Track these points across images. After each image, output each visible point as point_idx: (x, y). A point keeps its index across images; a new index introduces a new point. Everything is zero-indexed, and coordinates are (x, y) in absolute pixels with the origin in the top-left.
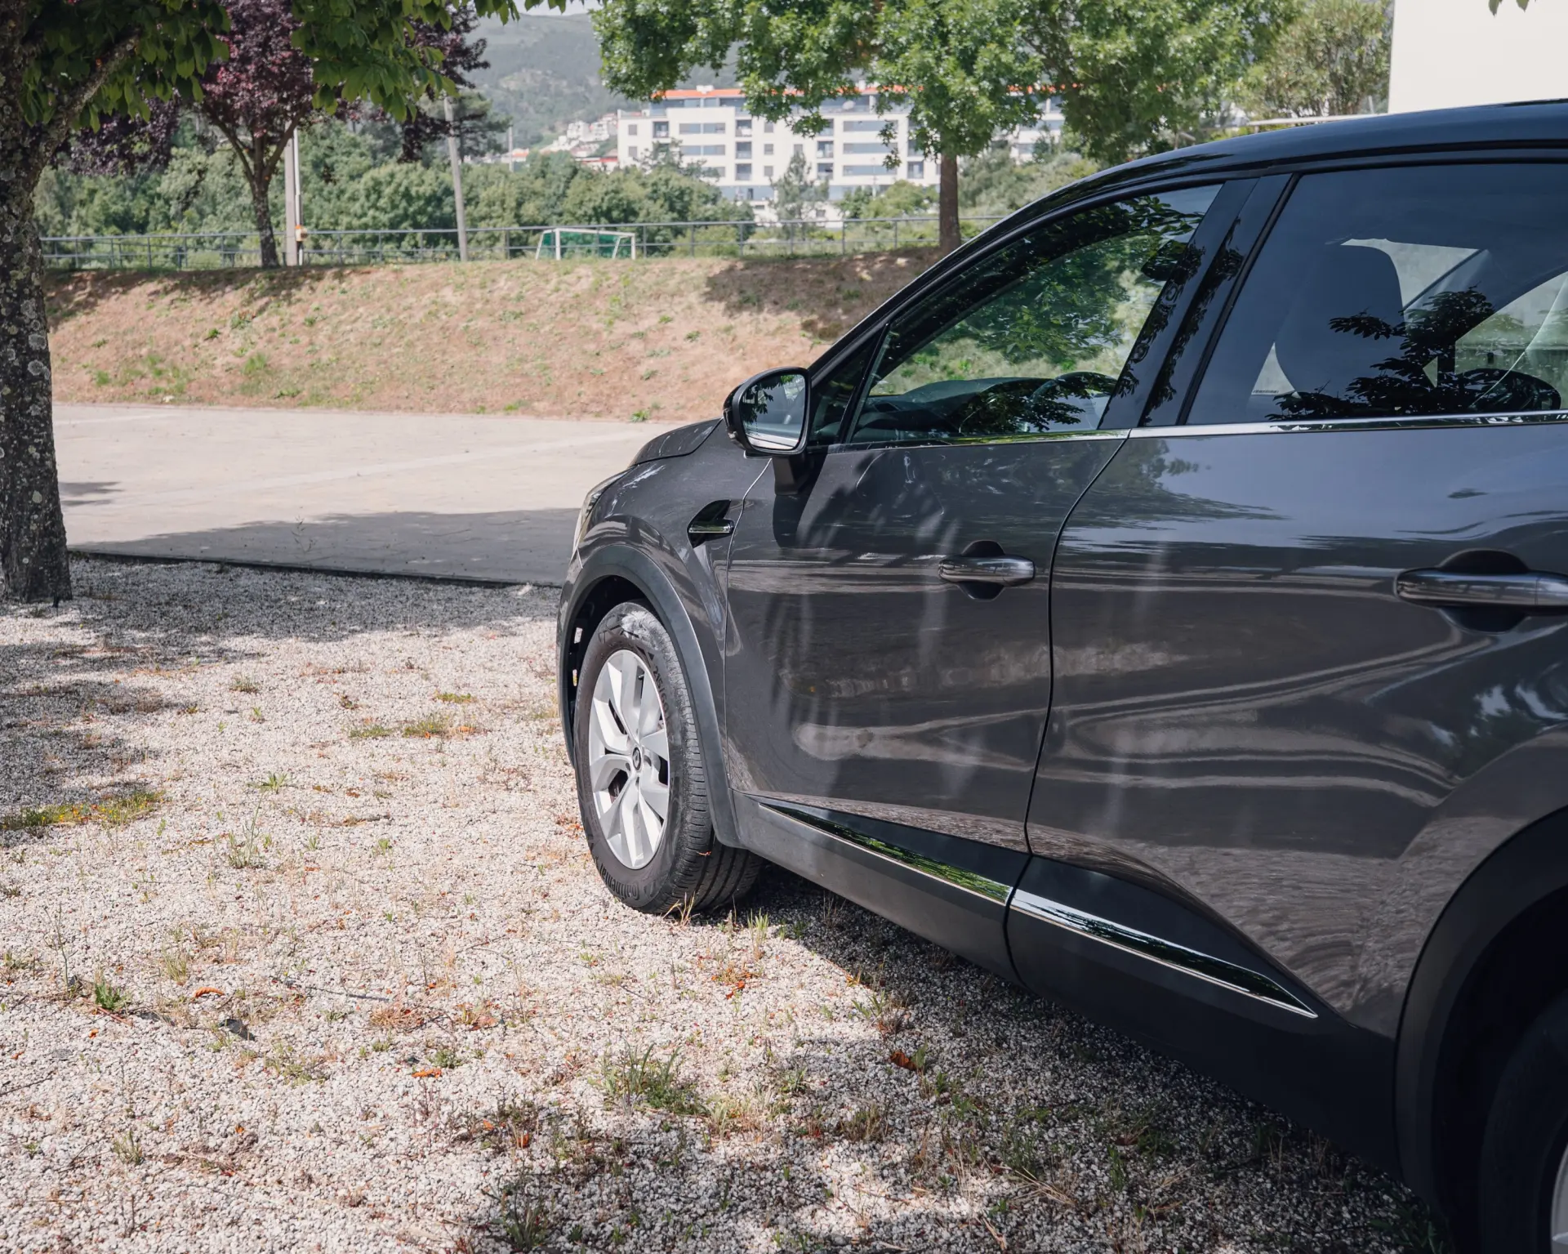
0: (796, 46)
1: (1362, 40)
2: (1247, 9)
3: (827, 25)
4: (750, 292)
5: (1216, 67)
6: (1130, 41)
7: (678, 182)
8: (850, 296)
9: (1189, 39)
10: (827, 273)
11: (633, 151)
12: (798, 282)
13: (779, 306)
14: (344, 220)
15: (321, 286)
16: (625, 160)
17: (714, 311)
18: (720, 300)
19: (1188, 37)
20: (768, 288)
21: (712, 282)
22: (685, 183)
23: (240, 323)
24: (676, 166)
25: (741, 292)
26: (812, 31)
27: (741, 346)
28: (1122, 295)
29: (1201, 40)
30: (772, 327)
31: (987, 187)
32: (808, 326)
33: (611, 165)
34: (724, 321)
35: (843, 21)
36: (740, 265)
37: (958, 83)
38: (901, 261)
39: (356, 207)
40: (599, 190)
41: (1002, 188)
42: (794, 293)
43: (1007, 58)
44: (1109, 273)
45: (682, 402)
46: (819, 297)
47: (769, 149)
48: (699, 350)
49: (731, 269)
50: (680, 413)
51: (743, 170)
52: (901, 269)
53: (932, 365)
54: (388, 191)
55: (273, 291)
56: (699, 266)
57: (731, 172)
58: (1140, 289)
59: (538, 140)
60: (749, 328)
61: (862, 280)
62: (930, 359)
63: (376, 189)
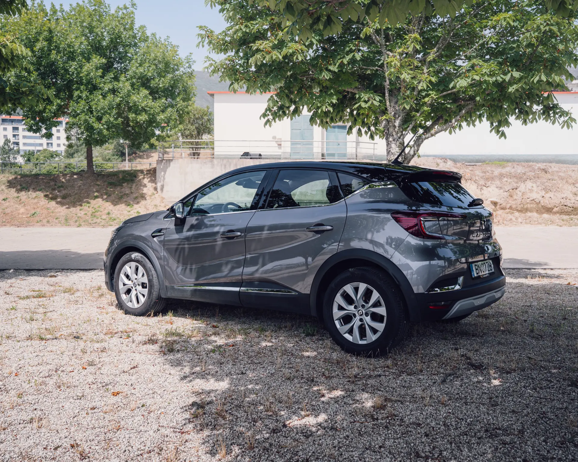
0: (43, 111)
1: (203, 118)
2: (177, 109)
3: (53, 105)
4: (24, 185)
5: (170, 125)
6: (146, 117)
8: (59, 187)
9: (162, 117)
10: (51, 180)
12: (41, 182)
13: (35, 190)
17: (12, 192)
18: (14, 188)
19: (162, 116)
20: (31, 184)
21: (9, 182)
25: (21, 185)
27: (23, 202)
28: (145, 186)
29: (165, 117)
30: (34, 196)
31: (77, 152)
32: (46, 196)
34: (16, 195)
35: (58, 105)
36: (19, 177)
37: (97, 125)
38: (75, 176)
41: (82, 152)
42: (40, 186)
44: (140, 179)
45: (4, 220)
46: (49, 187)
48: (8, 204)
49: (16, 178)
50: (4, 224)
52: (76, 179)
53: (89, 207)
56: (4, 177)
58: (150, 184)
60: (25, 197)
61: (63, 182)
62: (88, 205)
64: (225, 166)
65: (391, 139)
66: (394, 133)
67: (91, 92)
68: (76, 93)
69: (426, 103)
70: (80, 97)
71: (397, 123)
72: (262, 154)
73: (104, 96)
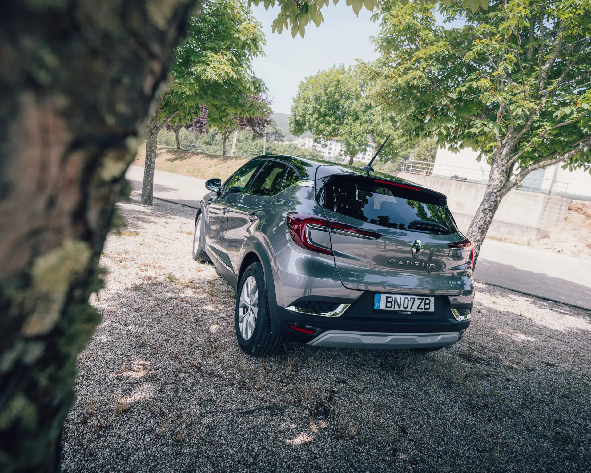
0: (324, 130)
3: (330, 128)
7: (316, 153)
11: (308, 146)
14: (249, 150)
15: (232, 161)
16: (306, 147)
22: (317, 154)
23: (216, 165)
24: (316, 150)
26: (327, 128)
33: (303, 148)
35: (333, 127)
37: (352, 142)
39: (252, 148)
40: (300, 152)
43: (362, 139)
47: (335, 150)
51: (329, 153)
54: (259, 145)
55: (223, 160)
57: (327, 153)
59: (292, 140)
63: (257, 144)
64: (434, 182)
65: (495, 166)
66: (499, 160)
67: (354, 121)
68: (346, 121)
69: (538, 134)
70: (347, 124)
71: (505, 151)
72: (467, 178)
73: (361, 124)
